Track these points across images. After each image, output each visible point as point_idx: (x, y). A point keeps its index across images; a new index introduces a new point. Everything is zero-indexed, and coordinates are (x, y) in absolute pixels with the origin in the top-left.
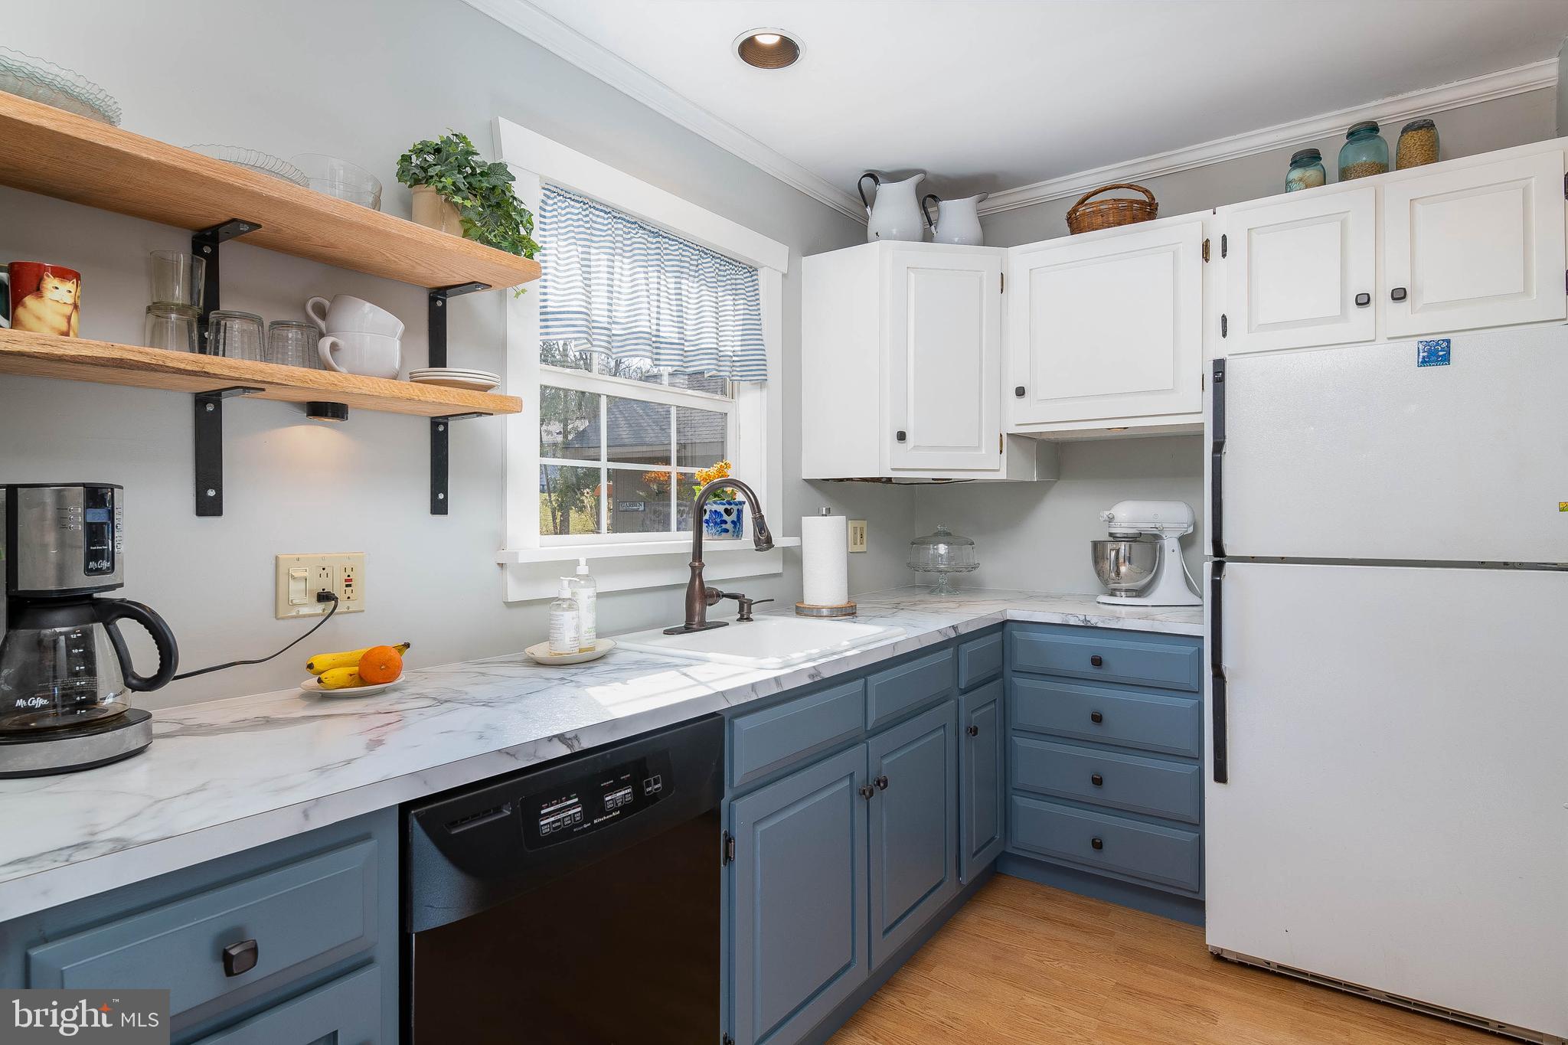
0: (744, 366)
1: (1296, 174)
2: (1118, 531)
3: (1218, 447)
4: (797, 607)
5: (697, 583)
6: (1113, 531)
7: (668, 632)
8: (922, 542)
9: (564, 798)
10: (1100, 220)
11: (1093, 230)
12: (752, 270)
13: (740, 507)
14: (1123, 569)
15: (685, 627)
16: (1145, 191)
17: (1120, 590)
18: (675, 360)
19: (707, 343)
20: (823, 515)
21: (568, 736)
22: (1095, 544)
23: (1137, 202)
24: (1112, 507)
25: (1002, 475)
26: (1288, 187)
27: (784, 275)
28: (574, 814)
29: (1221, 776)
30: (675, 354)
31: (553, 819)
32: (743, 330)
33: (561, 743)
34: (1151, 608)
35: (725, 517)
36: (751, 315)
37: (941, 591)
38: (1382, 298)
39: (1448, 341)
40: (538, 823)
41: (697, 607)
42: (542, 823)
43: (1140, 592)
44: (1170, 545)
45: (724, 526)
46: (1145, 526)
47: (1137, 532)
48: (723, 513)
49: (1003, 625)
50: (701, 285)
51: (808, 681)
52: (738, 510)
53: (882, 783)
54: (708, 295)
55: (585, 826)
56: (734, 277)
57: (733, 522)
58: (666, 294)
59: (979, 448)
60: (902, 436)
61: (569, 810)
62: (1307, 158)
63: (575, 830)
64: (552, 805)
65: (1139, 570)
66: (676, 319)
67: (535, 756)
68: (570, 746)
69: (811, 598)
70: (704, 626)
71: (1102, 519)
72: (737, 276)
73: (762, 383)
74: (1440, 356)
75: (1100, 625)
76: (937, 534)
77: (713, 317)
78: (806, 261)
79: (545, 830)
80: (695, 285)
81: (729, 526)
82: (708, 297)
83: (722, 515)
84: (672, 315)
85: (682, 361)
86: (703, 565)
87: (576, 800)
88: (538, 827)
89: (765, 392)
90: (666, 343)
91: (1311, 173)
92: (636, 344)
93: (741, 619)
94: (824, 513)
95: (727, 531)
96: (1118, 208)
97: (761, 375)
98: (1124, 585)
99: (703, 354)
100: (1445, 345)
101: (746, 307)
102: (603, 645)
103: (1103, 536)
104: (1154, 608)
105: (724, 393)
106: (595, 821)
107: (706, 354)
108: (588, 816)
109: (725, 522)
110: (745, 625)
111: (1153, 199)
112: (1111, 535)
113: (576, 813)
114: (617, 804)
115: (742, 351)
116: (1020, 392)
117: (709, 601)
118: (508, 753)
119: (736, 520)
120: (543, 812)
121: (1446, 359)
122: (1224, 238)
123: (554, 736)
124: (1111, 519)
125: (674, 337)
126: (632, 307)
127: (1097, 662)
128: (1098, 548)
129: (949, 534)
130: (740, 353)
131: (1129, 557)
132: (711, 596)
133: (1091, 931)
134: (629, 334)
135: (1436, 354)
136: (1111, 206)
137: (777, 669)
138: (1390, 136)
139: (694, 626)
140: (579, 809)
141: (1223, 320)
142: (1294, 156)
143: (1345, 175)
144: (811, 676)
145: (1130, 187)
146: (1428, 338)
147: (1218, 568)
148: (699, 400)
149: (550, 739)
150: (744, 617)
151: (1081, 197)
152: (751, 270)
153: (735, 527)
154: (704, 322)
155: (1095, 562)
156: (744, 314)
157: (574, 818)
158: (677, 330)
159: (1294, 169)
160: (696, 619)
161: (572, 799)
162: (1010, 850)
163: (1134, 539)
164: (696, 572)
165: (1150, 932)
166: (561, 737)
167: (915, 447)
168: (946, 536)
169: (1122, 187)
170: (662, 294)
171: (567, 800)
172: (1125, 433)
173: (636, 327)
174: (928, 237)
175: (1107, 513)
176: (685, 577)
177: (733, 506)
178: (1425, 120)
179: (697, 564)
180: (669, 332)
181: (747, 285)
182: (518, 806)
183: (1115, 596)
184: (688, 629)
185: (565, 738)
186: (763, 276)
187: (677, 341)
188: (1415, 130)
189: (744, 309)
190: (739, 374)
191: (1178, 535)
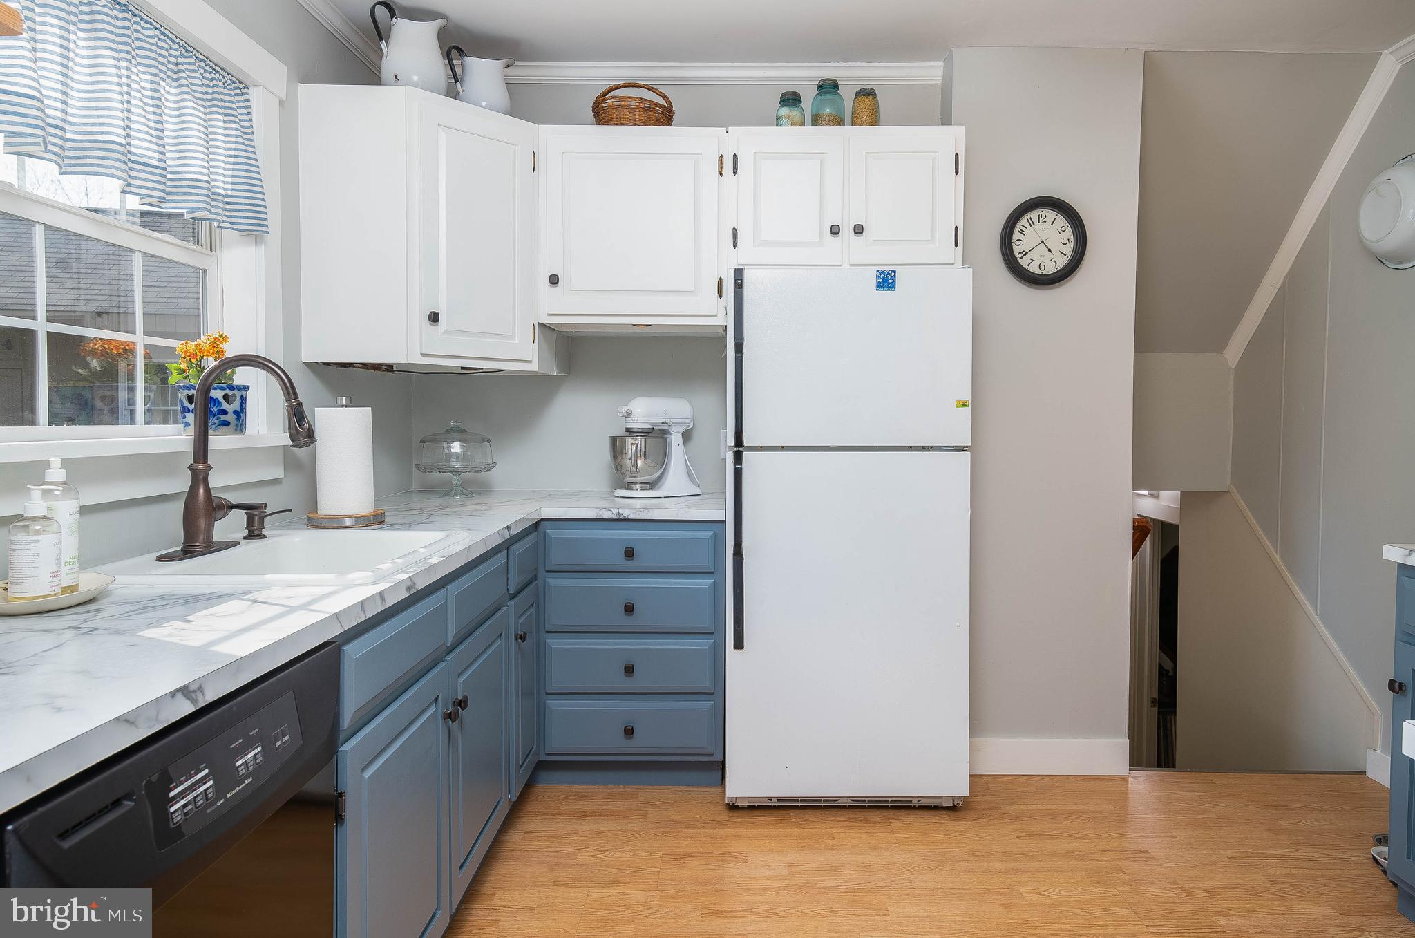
0: (236, 210)
1: (784, 111)
2: (635, 426)
3: (739, 348)
4: (309, 519)
5: (201, 491)
6: (629, 426)
7: (161, 559)
8: (434, 440)
9: (193, 772)
10: (628, 115)
11: (621, 124)
12: (243, 86)
13: (243, 392)
14: (639, 463)
15: (181, 550)
16: (664, 97)
17: (636, 484)
18: (154, 189)
19: (195, 173)
20: (342, 406)
21: (192, 688)
22: (614, 440)
23: (660, 106)
24: (629, 402)
25: (534, 367)
26: (778, 122)
27: (281, 103)
28: (206, 790)
29: (739, 644)
30: (153, 181)
31: (183, 802)
32: (234, 163)
33: (184, 698)
34: (663, 499)
35: (225, 406)
36: (247, 145)
37: (456, 494)
38: (847, 231)
39: (894, 272)
40: (166, 811)
41: (202, 523)
42: (172, 810)
43: (651, 485)
44: (675, 438)
45: (223, 417)
46: (658, 422)
47: (651, 427)
48: (221, 399)
49: (537, 525)
50: (183, 93)
51: (406, 595)
52: (242, 396)
53: (462, 703)
54: (195, 108)
55: (219, 803)
56: (222, 90)
57: (235, 412)
58: (139, 95)
59: (512, 337)
60: (434, 318)
61: (200, 787)
62: (791, 99)
63: (208, 811)
64: (181, 784)
65: (653, 464)
66: (153, 132)
67: (157, 720)
68: (194, 701)
69: (327, 508)
70: (211, 547)
71: (620, 415)
72: (226, 91)
73: (258, 235)
74: (890, 283)
75: (632, 517)
76: (450, 431)
77: (201, 138)
78: (303, 88)
79: (178, 818)
80: (173, 91)
81: (230, 417)
82: (193, 111)
83: (220, 403)
84: (148, 127)
85: (163, 191)
86: (210, 468)
87: (206, 771)
88: (167, 816)
89: (262, 249)
90: (140, 163)
91: (794, 113)
92: (104, 158)
93: (250, 536)
94: (344, 404)
95: (227, 424)
96: (644, 108)
97: (260, 225)
98: (640, 479)
99: (189, 186)
100: (892, 275)
101: (239, 133)
102: (89, 582)
103: (619, 432)
104: (666, 499)
105: (197, 241)
106: (229, 795)
107: (194, 187)
108: (220, 790)
109: (225, 412)
110: (256, 544)
111: (672, 106)
112: (628, 430)
113: (208, 789)
114: (248, 769)
115: (233, 190)
116: (554, 280)
117: (218, 514)
118: (127, 721)
119: (239, 409)
120: (172, 794)
121: (893, 286)
122: (735, 157)
123: (178, 690)
124: (628, 415)
125: (152, 157)
126: (93, 104)
127: (629, 554)
128: (617, 446)
129: (463, 431)
130: (230, 193)
131: (645, 452)
132: (219, 508)
133: (627, 815)
134: (89, 141)
135: (886, 281)
136: (637, 104)
137: (367, 584)
138: (847, 94)
139: (198, 549)
140: (211, 783)
141: (734, 234)
142: (783, 95)
143: (816, 121)
144: (409, 589)
145: (651, 89)
146: (883, 268)
147: (738, 457)
148: (166, 246)
149: (173, 694)
150: (254, 532)
151: (605, 88)
152: (241, 86)
153: (238, 418)
154: (189, 144)
155: (614, 457)
156: (236, 143)
157: (206, 795)
158: (156, 148)
159: (782, 106)
160: (201, 538)
161: (201, 771)
162: (544, 758)
163: (646, 433)
164: (200, 474)
165: (675, 802)
166: (185, 691)
167: (448, 332)
168: (460, 433)
169: (643, 87)
170: (133, 93)
171: (196, 774)
172: (648, 330)
173: (102, 133)
174: (453, 93)
175: (626, 408)
176: (182, 484)
177: (236, 392)
178: (871, 89)
179: (201, 466)
180: (143, 148)
181: (238, 105)
182: (143, 792)
183: (631, 489)
184: (188, 552)
185: (190, 691)
186: (255, 94)
187: (156, 163)
188: (865, 95)
189: (237, 136)
190: (229, 220)
191: (681, 430)
